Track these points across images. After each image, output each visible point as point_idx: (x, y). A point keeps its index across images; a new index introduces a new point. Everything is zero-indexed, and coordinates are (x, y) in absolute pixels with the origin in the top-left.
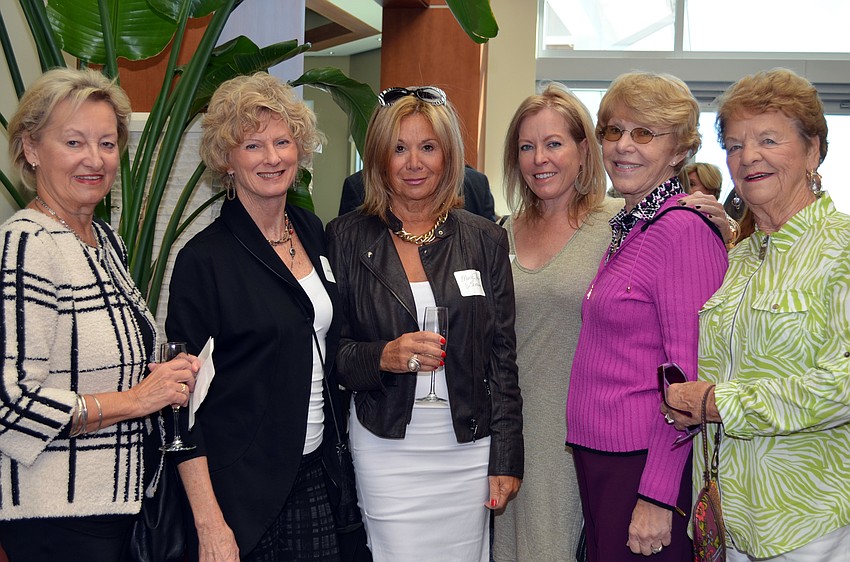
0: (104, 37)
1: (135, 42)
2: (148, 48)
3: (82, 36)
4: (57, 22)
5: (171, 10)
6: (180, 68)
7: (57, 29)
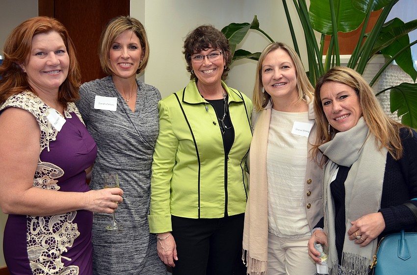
0: (332, 23)
1: (346, 24)
2: (352, 27)
3: (323, 23)
4: (313, 18)
5: (363, 8)
6: (366, 35)
7: (312, 21)
